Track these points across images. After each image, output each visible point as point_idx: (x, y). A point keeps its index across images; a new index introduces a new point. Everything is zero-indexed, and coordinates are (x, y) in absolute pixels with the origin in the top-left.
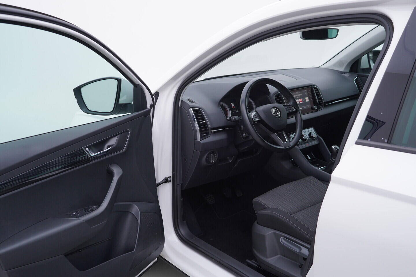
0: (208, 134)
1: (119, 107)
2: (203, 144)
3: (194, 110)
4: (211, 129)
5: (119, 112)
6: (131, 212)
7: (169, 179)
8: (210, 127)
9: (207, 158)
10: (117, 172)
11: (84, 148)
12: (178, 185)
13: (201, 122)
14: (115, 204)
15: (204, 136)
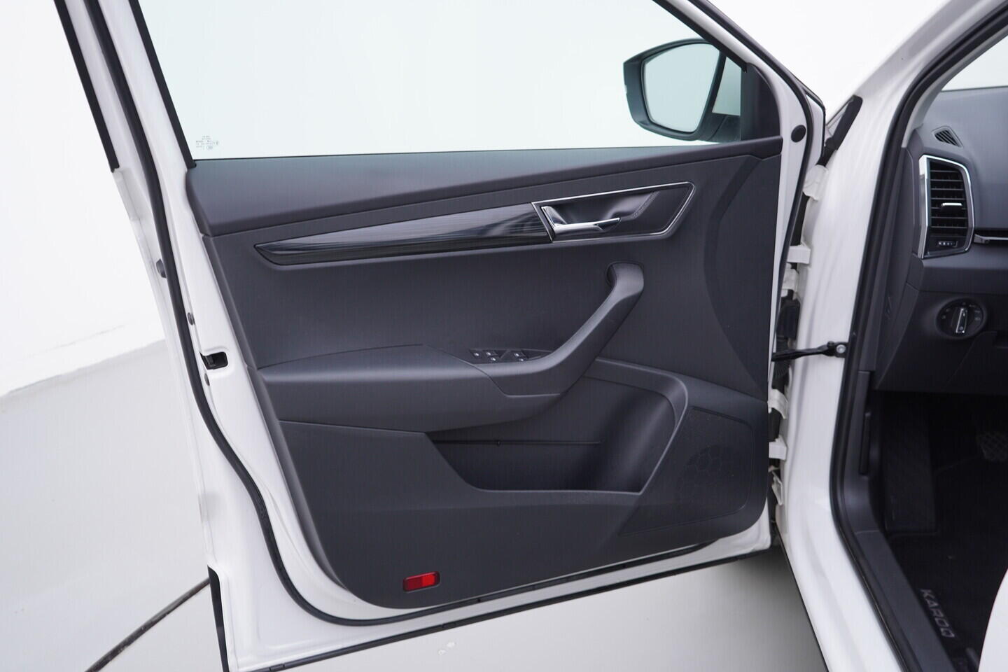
0: (962, 244)
1: (712, 122)
2: (931, 270)
3: (933, 165)
4: (979, 231)
5: (713, 136)
6: (666, 395)
7: (841, 349)
8: (972, 223)
9: (944, 317)
10: (626, 285)
11: (536, 204)
12: (860, 372)
13: (944, 204)
14: (598, 360)
15: (942, 246)
